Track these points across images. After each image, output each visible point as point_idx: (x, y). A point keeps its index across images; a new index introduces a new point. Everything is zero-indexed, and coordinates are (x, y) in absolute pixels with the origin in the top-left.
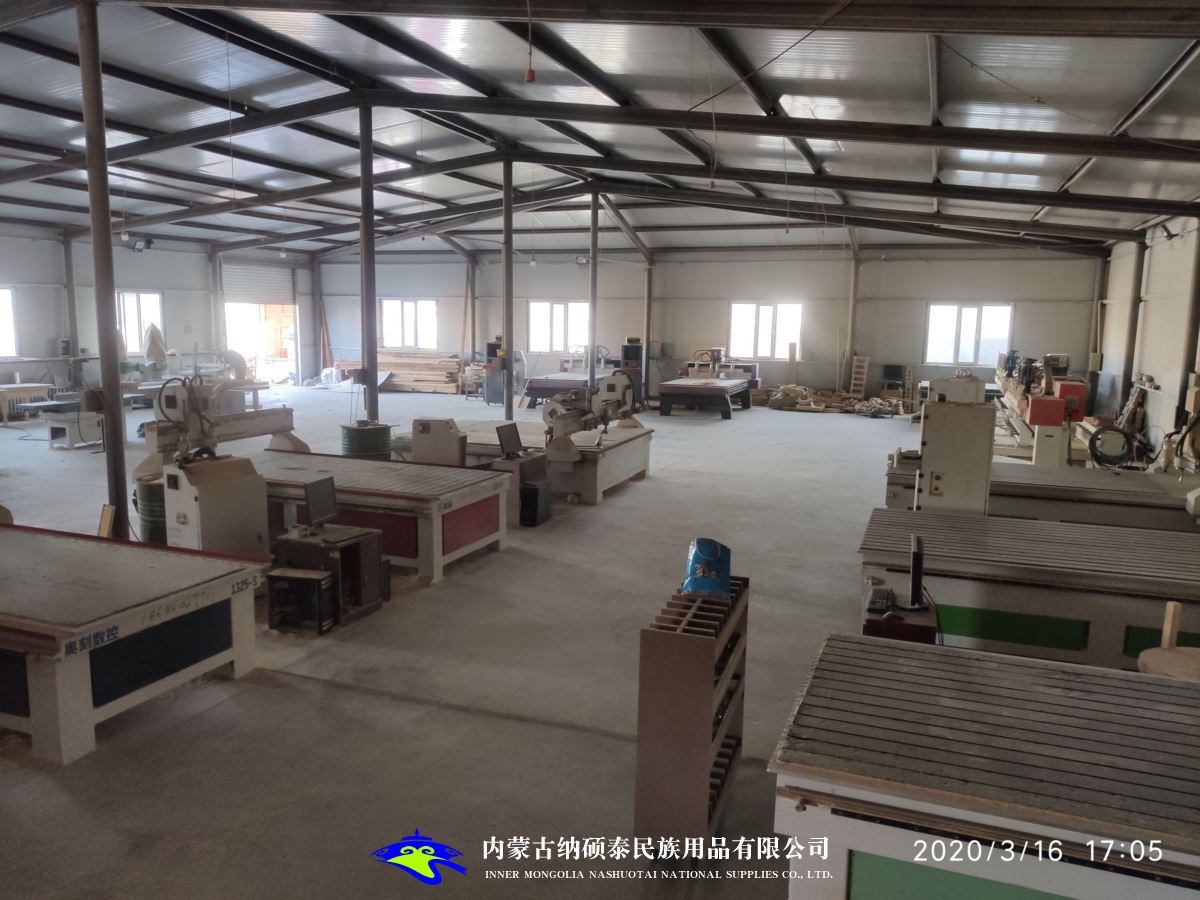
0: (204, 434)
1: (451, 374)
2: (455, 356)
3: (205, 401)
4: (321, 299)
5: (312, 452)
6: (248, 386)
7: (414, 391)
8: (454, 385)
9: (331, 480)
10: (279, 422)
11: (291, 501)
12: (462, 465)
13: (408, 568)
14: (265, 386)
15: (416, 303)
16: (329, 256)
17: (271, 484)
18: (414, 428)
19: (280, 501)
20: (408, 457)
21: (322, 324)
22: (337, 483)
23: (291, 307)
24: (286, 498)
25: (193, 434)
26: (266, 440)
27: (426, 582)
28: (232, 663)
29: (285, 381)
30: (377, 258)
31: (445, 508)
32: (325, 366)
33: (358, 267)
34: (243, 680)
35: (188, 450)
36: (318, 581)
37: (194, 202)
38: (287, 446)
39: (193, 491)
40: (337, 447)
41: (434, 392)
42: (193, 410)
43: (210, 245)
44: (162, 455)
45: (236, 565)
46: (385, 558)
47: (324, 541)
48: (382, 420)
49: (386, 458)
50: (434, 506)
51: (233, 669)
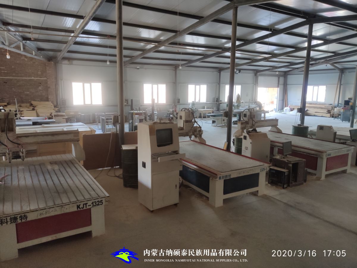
0: (253, 125)
1: (329, 110)
2: (331, 105)
3: (254, 116)
4: (286, 86)
5: (283, 133)
6: (263, 112)
7: (314, 116)
8: (329, 114)
9: (291, 142)
10: (274, 123)
11: (276, 147)
12: (334, 142)
13: (313, 173)
14: (268, 112)
15: (318, 87)
16: (290, 73)
17: (272, 141)
18: (318, 128)
19: (274, 146)
20: (314, 137)
21: (286, 94)
22: (293, 143)
23: (277, 89)
24: (275, 146)
25: (250, 125)
26: (269, 128)
27: (319, 179)
28: (258, 191)
29: (272, 111)
30: (310, 72)
31: (328, 156)
32: (285, 107)
33: (303, 75)
34: (260, 197)
35: (248, 129)
36: (284, 172)
37: (253, 59)
38: (276, 130)
39: (250, 141)
40: (290, 132)
41: (322, 116)
42: (250, 118)
43: (256, 71)
44: (241, 130)
45: (262, 163)
46: (306, 169)
47: (287, 160)
48: (305, 124)
49: (306, 137)
50: (324, 154)
51: (258, 193)
